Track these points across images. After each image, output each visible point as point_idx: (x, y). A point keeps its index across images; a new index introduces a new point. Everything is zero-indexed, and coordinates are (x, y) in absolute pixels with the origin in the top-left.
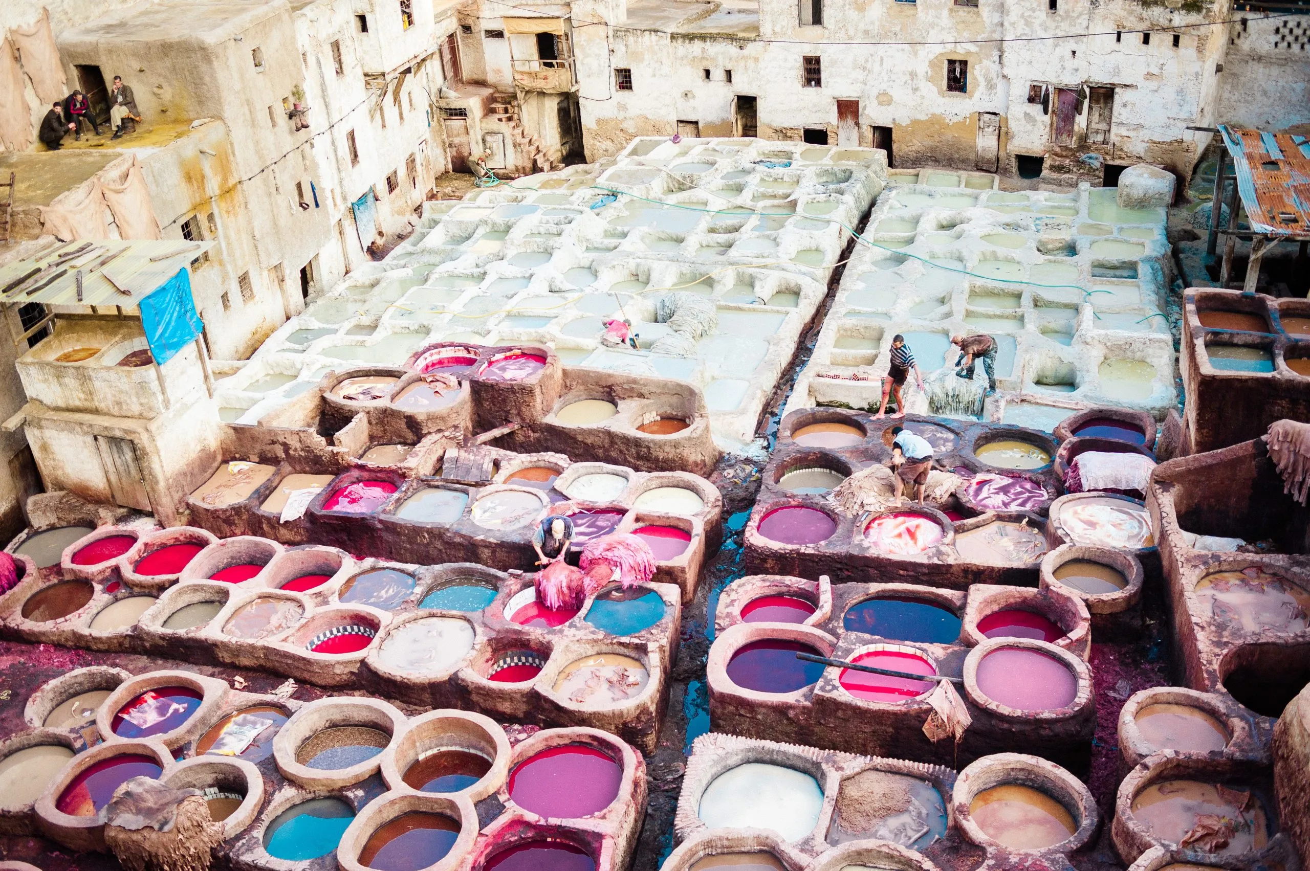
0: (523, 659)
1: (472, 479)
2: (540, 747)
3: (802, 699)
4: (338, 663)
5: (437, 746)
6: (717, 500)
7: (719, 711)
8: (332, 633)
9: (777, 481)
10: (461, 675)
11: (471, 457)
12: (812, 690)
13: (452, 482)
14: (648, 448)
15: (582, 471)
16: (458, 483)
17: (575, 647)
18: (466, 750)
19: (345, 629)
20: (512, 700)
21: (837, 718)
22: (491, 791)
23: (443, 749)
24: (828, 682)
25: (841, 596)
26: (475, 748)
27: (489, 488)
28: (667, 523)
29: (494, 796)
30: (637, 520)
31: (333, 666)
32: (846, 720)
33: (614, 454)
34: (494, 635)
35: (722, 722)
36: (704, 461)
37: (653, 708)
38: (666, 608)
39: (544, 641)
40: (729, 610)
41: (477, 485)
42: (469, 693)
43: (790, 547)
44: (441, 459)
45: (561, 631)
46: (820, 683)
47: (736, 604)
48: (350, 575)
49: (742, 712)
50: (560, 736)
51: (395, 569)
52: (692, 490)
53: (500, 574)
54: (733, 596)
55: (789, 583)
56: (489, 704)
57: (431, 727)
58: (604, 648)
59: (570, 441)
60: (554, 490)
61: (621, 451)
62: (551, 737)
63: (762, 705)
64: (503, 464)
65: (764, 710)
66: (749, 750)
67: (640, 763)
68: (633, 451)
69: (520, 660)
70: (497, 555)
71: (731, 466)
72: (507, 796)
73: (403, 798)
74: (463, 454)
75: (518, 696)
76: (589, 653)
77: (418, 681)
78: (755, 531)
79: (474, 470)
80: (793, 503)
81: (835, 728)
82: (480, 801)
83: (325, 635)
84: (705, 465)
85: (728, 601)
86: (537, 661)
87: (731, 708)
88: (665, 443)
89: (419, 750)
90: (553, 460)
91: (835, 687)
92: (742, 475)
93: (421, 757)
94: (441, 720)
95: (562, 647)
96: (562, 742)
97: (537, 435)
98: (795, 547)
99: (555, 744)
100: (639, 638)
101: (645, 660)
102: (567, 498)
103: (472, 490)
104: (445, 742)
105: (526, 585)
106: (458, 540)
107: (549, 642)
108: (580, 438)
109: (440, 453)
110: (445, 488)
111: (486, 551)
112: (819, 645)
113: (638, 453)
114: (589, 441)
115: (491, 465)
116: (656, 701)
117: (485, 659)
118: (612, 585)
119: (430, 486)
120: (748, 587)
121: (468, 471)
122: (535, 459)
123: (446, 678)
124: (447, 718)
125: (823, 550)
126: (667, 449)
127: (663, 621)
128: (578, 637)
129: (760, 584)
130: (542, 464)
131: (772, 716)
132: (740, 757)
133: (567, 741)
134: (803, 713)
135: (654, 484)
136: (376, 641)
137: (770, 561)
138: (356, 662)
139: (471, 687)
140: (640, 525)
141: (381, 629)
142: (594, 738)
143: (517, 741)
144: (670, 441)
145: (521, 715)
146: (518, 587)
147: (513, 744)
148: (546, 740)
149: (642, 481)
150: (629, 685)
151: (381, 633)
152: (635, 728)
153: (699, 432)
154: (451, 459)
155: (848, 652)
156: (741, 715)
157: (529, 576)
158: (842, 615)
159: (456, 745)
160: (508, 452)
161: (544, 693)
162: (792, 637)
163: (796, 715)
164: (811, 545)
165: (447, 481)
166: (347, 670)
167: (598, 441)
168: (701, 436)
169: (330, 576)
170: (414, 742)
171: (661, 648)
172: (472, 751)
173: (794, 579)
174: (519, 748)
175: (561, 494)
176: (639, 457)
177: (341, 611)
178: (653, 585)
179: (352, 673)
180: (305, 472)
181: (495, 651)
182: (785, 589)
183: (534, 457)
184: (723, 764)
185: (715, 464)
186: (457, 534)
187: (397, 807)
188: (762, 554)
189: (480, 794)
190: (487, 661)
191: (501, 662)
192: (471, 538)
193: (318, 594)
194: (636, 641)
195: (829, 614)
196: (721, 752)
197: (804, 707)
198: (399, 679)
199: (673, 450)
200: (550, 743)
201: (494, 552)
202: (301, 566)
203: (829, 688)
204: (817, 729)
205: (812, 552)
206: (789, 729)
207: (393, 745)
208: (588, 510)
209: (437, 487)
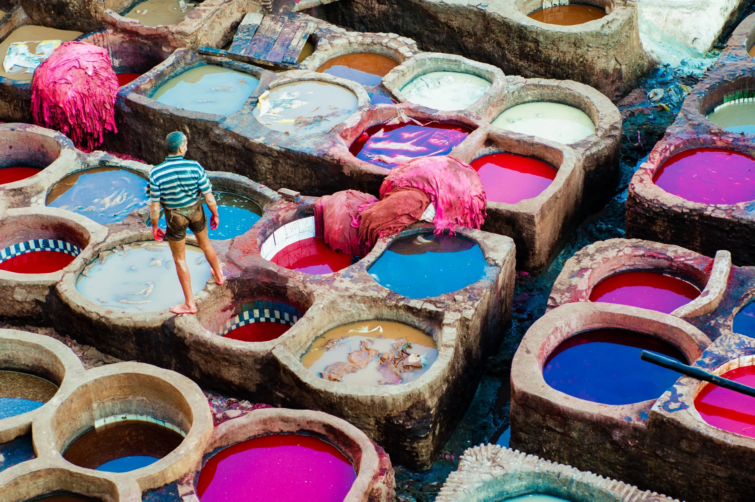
0: (277, 314)
1: (271, 58)
2: (255, 430)
3: (634, 417)
4: (19, 285)
5: (122, 412)
6: (613, 127)
7: (520, 419)
8: (27, 246)
9: (708, 111)
10: (179, 322)
11: (279, 28)
12: (652, 405)
13: (241, 59)
14: (536, 42)
15: (430, 65)
16: (250, 61)
17: (345, 305)
18: (160, 423)
19: (46, 244)
20: (241, 364)
21: (680, 450)
22: (171, 478)
23: (131, 417)
24: (675, 398)
25: (742, 283)
26: (173, 422)
27: (291, 74)
28: (532, 151)
29: (173, 486)
30: (489, 141)
31: (13, 288)
32: (693, 455)
33: (488, 47)
34: (237, 274)
35: (523, 435)
36: (619, 71)
37: (432, 403)
38: (487, 269)
39: (305, 291)
40: (575, 281)
41: (276, 68)
42: (187, 348)
43: (691, 204)
44: (235, 27)
45: (330, 281)
46: (666, 396)
47: (587, 274)
48: (69, 171)
49: (550, 423)
50: (285, 420)
51: (131, 170)
52: (583, 110)
53: (269, 192)
54: (586, 262)
55: (671, 254)
56: (211, 368)
57: (116, 384)
58: (386, 313)
59: (428, 21)
60: (382, 86)
61: (499, 44)
62: (271, 420)
63: (579, 417)
64: (323, 43)
65: (579, 425)
66: (539, 475)
67: (382, 471)
68: (516, 45)
69: (272, 315)
70: (280, 168)
71: (664, 84)
72: (192, 488)
73: (50, 471)
74: (268, 22)
75: (250, 361)
76: (364, 316)
77: (119, 323)
78: (648, 179)
79: (277, 48)
80: (719, 144)
81: (676, 465)
82: (153, 490)
83: (17, 248)
84: (620, 78)
85: (577, 268)
86: (286, 316)
87: (537, 417)
88: (561, 38)
89: (97, 413)
90: (393, 45)
91: (683, 406)
92: (675, 98)
93: (99, 424)
94: (129, 376)
95: (325, 302)
96: (286, 428)
97: (384, 7)
98: (698, 205)
99: (277, 430)
100: (434, 303)
101: (437, 334)
102: (396, 100)
103: (266, 74)
104: (133, 408)
105: (303, 213)
106: (229, 140)
107: (310, 294)
108: (442, 18)
109: (237, 16)
110: (229, 66)
111: (266, 161)
112: (685, 345)
113: (522, 49)
114: (455, 24)
115: (303, 42)
116: (439, 393)
117: (222, 305)
118: (419, 227)
119: (210, 63)
120: (611, 253)
121: (268, 47)
122: (368, 40)
123: (159, 324)
124: (137, 375)
125: (737, 214)
126: (563, 47)
127: (477, 285)
128: (352, 292)
129: (628, 251)
130: (377, 49)
131: (591, 438)
132: (524, 483)
133: (293, 428)
134: (634, 437)
135: (530, 95)
136: (77, 263)
137: (659, 222)
138: (44, 287)
139: (189, 340)
140: (492, 150)
141: (89, 246)
142: (329, 428)
143: (226, 418)
144: (569, 35)
145: (253, 388)
146: (292, 213)
147: (217, 422)
148: (264, 422)
149: (512, 88)
150: (407, 367)
151: (86, 253)
152: (403, 426)
153: (614, 27)
154: (249, 28)
155: (720, 361)
156: (549, 429)
157: (310, 200)
158: (735, 310)
159: (148, 414)
160: (334, 27)
161: (283, 361)
162: (651, 330)
163: (623, 437)
164: (724, 206)
165: (234, 57)
166: (31, 297)
167: (468, 26)
168: (618, 33)
169: (41, 169)
170: (89, 404)
171: (464, 322)
172: (168, 425)
173: (681, 250)
174: (223, 427)
175: (390, 93)
176: (523, 55)
177: (41, 217)
178: (477, 234)
179: (37, 302)
180: (46, 25)
181: (237, 297)
182: (666, 263)
183: (369, 37)
184: (498, 488)
185: (638, 78)
186: (228, 132)
187: (41, 482)
188: (649, 209)
189: (153, 479)
190: (224, 310)
191: (246, 315)
192: (246, 139)
193: (19, 191)
194: (431, 307)
195: (715, 305)
196: (498, 472)
197: (636, 429)
198: (94, 316)
199: (572, 50)
200: (269, 427)
201: (275, 163)
202: (8, 151)
203: (673, 406)
204: (651, 463)
205: (723, 216)
206: (613, 457)
207: (56, 401)
208: (422, 121)
209: (220, 64)
